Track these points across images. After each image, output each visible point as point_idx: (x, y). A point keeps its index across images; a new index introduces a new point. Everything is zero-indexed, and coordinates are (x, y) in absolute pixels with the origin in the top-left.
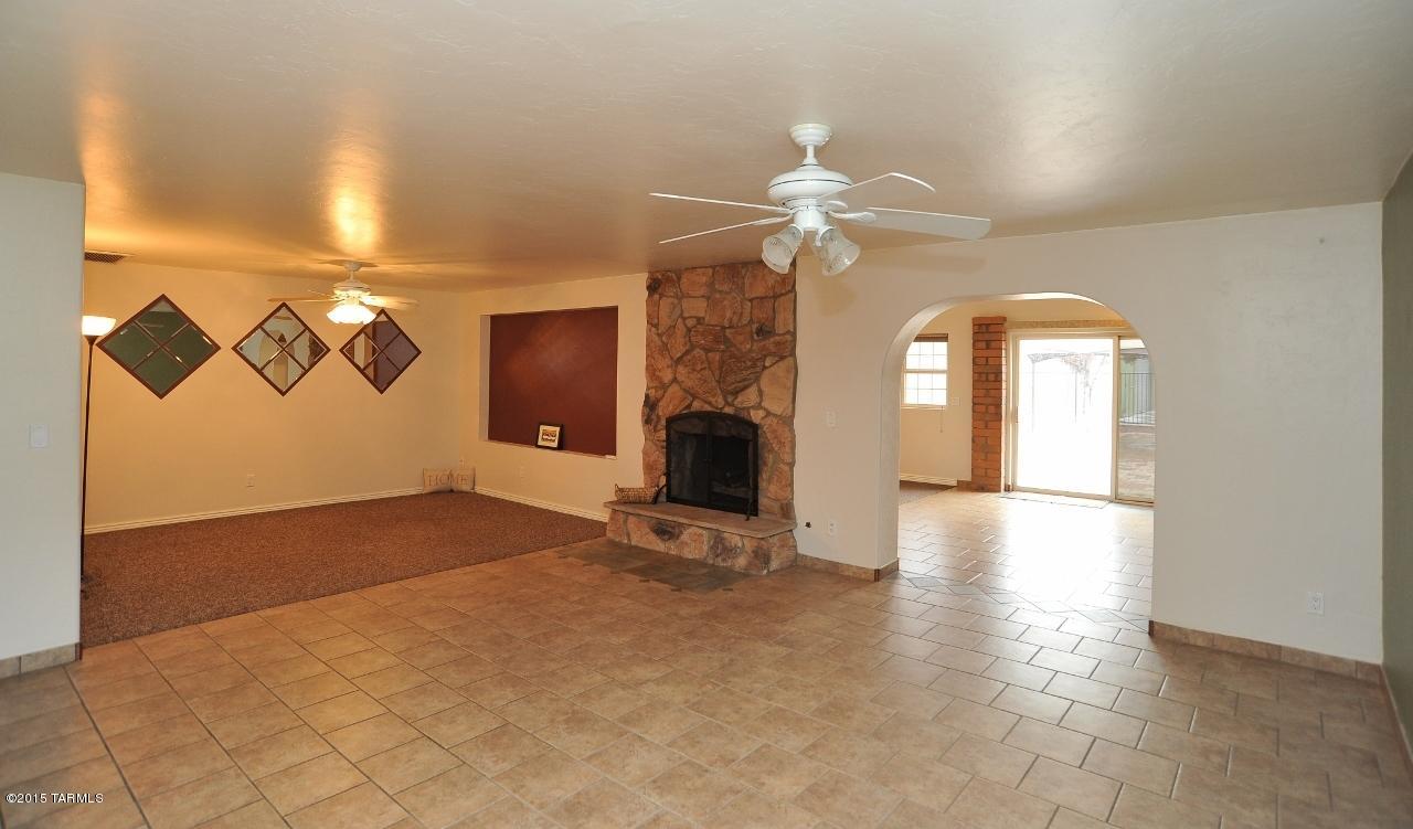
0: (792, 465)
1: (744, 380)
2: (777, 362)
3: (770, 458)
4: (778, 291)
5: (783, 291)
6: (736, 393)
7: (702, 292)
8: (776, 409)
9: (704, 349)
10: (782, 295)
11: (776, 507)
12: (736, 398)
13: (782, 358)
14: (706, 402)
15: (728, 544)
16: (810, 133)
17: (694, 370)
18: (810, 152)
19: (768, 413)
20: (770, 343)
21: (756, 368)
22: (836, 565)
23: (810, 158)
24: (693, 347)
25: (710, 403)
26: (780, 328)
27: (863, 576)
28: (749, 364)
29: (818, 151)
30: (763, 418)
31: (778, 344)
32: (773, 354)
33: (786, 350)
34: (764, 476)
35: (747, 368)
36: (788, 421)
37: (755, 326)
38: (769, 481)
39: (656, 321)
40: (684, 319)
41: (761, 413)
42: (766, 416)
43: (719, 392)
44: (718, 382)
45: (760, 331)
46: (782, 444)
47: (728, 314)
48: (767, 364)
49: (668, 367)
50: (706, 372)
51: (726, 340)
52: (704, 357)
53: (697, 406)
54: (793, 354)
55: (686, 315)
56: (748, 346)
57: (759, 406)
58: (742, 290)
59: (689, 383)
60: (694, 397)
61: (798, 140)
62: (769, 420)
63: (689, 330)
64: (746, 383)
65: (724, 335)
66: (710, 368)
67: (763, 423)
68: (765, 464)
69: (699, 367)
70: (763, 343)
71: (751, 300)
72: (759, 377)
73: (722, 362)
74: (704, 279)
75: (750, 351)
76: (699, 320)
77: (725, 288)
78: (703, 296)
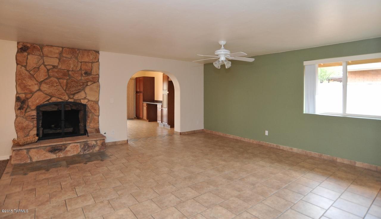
0: (98, 116)
1: (79, 90)
2: (92, 84)
3: (90, 115)
4: (94, 61)
5: (95, 61)
6: (74, 94)
7: (56, 56)
8: (93, 99)
9: (57, 78)
10: (95, 62)
11: (93, 130)
12: (74, 96)
13: (94, 82)
14: (58, 98)
15: (90, 145)
16: (222, 43)
17: (53, 86)
18: (223, 46)
19: (89, 101)
20: (90, 77)
21: (84, 85)
22: (115, 142)
23: (223, 47)
24: (49, 77)
25: (61, 99)
26: (94, 72)
27: (124, 143)
28: (82, 84)
29: (224, 46)
30: (87, 102)
31: (93, 78)
32: (91, 81)
33: (96, 80)
34: (88, 121)
35: (80, 86)
36: (97, 102)
37: (83, 72)
38: (90, 123)
39: (25, 64)
40: (45, 66)
41: (86, 101)
42: (88, 101)
43: (66, 94)
44: (65, 90)
45: (86, 73)
46: (95, 110)
47: (72, 66)
48: (89, 84)
49: (35, 84)
50: (59, 87)
51: (69, 75)
52: (58, 81)
53: (54, 99)
54: (98, 81)
55: (46, 64)
56: (80, 78)
57: (85, 98)
58: (77, 58)
59: (49, 91)
60: (52, 97)
61: (220, 44)
62: (90, 103)
63: (48, 70)
64: (79, 91)
65: (68, 73)
66: (60, 85)
67: (87, 104)
68: (89, 117)
69: (55, 85)
70: (87, 77)
71: (81, 62)
72: (85, 88)
73: (67, 83)
74: (57, 51)
75: (81, 79)
76: (54, 67)
77: (69, 56)
78: (57, 58)
